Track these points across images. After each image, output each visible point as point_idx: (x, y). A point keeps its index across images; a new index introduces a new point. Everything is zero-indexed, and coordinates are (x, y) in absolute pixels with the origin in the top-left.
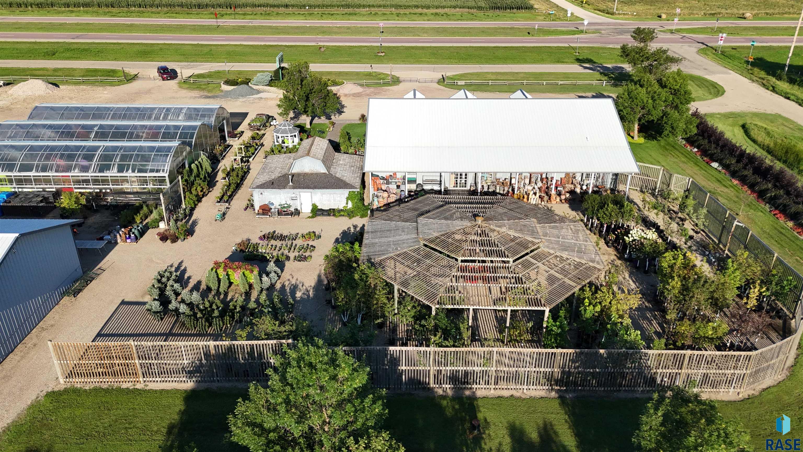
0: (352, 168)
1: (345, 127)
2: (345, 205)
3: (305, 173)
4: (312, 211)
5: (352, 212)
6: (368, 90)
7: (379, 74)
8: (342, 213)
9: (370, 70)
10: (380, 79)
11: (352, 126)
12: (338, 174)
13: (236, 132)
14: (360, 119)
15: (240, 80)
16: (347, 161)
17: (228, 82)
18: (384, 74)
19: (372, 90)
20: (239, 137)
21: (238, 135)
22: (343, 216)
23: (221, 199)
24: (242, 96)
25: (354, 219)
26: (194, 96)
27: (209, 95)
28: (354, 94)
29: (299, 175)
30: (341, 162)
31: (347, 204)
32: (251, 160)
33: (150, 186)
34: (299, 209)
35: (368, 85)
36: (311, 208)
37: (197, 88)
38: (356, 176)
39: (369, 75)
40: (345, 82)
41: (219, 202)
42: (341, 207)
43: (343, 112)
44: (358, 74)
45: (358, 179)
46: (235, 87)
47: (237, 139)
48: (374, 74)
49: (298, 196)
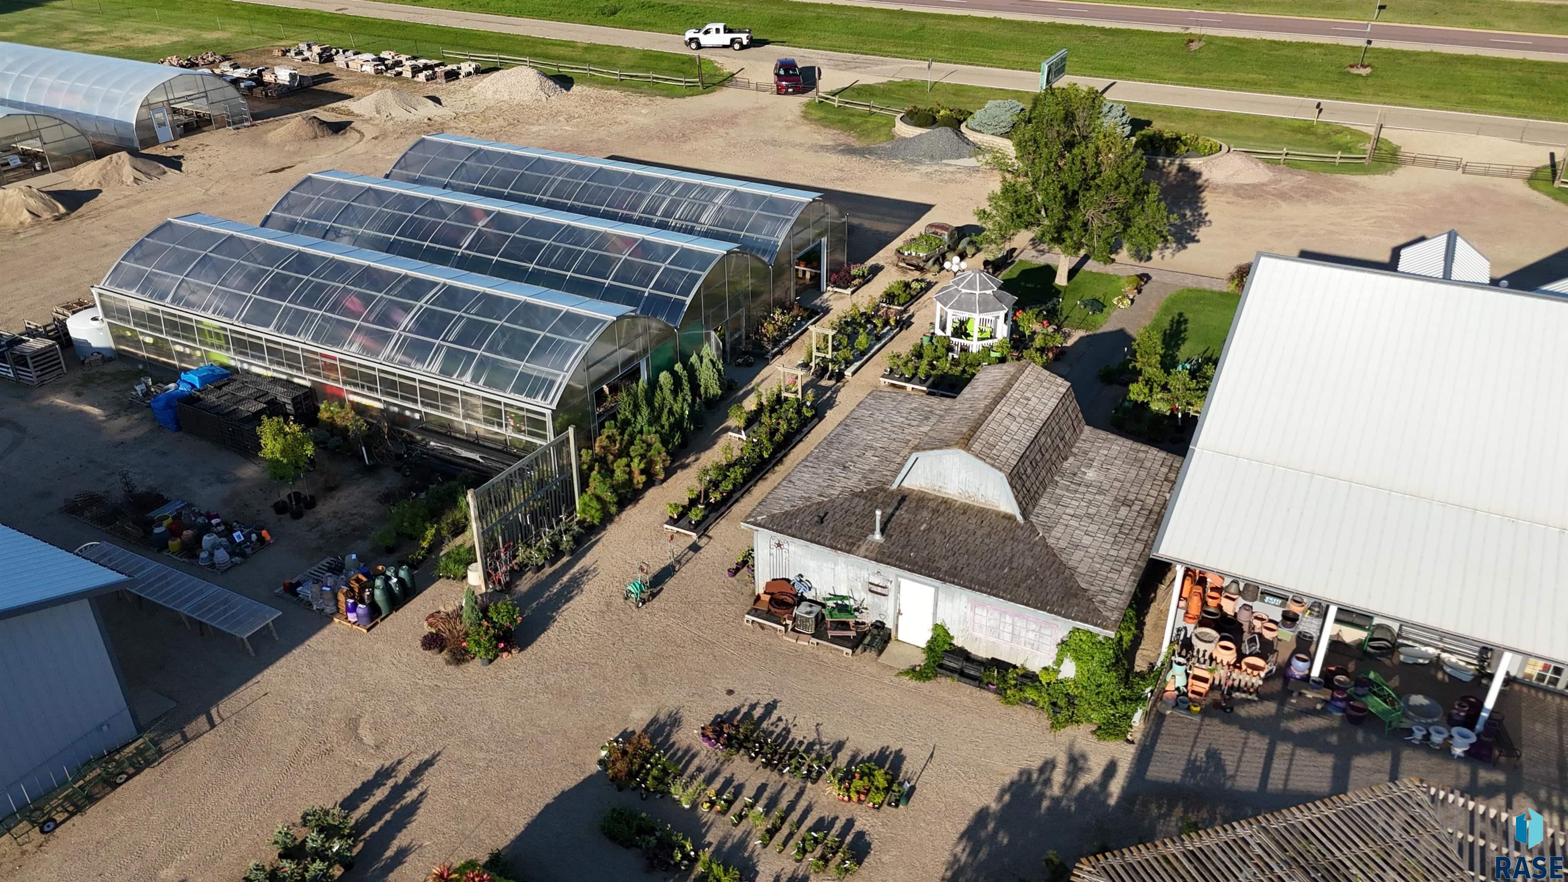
0: (1124, 511)
1: (1174, 301)
2: (1049, 663)
3: (945, 501)
4: (931, 648)
5: (1071, 700)
6: (1291, 180)
7: (1337, 132)
8: (1030, 694)
9: (1311, 116)
10: (1339, 147)
11: (1199, 297)
12: (1057, 531)
13: (854, 272)
14: (1232, 278)
15: (942, 112)
16: (1114, 472)
17: (916, 117)
18: (1354, 133)
19: (1300, 178)
20: (858, 287)
21: (856, 282)
22: (1034, 703)
23: (682, 515)
24: (932, 157)
25: (1070, 731)
26: (822, 142)
27: (857, 144)
28: (1241, 186)
29: (922, 500)
30: (1091, 475)
31: (1059, 662)
32: (848, 373)
33: (508, 433)
34: (889, 625)
35: (1293, 166)
36: (928, 636)
37: (840, 121)
38: (1124, 554)
39: (1307, 129)
40: (1225, 148)
41: (673, 522)
42: (1035, 666)
43: (1193, 239)
44: (1271, 123)
45: (1127, 570)
46: (924, 131)
47: (849, 291)
48: (1320, 131)
49: (892, 587)
